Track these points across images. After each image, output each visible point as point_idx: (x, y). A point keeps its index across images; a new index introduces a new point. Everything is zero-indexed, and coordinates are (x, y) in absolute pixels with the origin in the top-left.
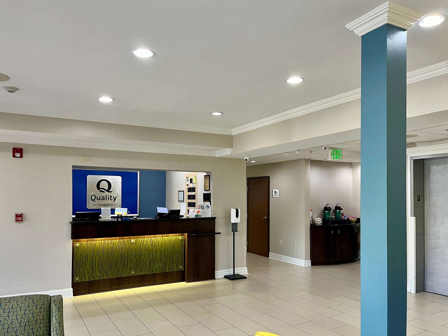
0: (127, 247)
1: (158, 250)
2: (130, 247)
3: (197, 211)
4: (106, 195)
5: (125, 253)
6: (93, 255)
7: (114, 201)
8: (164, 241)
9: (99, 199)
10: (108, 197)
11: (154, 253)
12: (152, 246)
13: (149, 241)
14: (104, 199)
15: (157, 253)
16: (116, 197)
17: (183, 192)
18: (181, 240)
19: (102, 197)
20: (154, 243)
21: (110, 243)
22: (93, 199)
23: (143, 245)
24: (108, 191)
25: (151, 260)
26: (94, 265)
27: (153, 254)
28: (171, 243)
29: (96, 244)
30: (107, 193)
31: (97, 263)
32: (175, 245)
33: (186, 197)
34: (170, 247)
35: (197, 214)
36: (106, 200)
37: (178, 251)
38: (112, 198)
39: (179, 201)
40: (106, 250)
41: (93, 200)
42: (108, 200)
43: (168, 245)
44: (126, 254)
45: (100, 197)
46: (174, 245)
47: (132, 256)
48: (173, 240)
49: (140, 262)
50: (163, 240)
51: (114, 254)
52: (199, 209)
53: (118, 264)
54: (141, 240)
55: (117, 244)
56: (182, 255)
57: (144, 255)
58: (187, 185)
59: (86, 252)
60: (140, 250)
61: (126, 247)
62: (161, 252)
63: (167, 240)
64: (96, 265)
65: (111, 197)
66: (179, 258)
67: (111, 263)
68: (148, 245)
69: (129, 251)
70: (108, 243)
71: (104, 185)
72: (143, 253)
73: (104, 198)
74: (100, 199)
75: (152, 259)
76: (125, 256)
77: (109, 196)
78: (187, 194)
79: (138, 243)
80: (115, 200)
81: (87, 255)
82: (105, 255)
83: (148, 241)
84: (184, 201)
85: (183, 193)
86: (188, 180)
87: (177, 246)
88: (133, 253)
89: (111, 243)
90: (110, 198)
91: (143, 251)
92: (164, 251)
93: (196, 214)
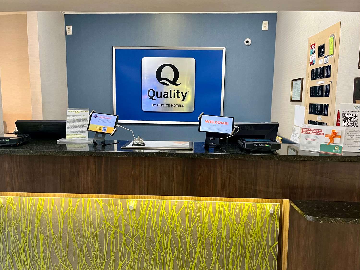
0: (115, 218)
1: (199, 235)
2: (123, 221)
3: (330, 133)
4: (171, 90)
5: (109, 235)
6: (32, 231)
7: (182, 100)
8: (217, 212)
9: (159, 96)
10: (174, 93)
11: (188, 240)
12: (183, 221)
13: (174, 208)
14: (167, 97)
15: (196, 241)
16: (186, 93)
17: (300, 81)
18: (272, 214)
19: (165, 92)
20: (187, 216)
21: (70, 204)
22: (151, 95)
23: (158, 217)
24: (174, 82)
25: (180, 258)
26: (36, 253)
27: (186, 242)
28: (238, 221)
29: (36, 205)
30: (172, 87)
31: (41, 250)
32: (252, 225)
33: (307, 92)
34: (235, 231)
35: (329, 141)
36: (171, 97)
37: (259, 244)
38: (180, 95)
39: (292, 101)
40: (62, 221)
41: (151, 98)
42: (174, 97)
43: (231, 225)
44: (112, 237)
45: (161, 92)
46: (247, 226)
47: (128, 241)
48: (244, 211)
49: (150, 260)
50: (214, 208)
51: (81, 232)
52: (338, 125)
53: (92, 259)
54: (151, 204)
55: (89, 210)
56: (271, 255)
57: (160, 243)
58: (311, 64)
59: (14, 220)
60: (148, 229)
61: (112, 219)
62: (207, 239)
63: (227, 210)
64: (39, 253)
65: (178, 92)
66: (263, 263)
67: (76, 253)
68: (171, 219)
69: (121, 229)
70: (66, 202)
71: (168, 73)
72: (158, 239)
73: (167, 94)
74: (161, 97)
75: (183, 257)
76: (109, 241)
77: (176, 92)
78: (309, 84)
79: (143, 213)
80: (184, 97)
81: (18, 228)
82: (60, 232)
83: (172, 208)
84: (301, 100)
85: (301, 84)
86: (314, 53)
87: (258, 230)
88: (130, 235)
89: (73, 205)
90: (176, 94)
91: (158, 232)
92: (218, 238)
93: (326, 141)
